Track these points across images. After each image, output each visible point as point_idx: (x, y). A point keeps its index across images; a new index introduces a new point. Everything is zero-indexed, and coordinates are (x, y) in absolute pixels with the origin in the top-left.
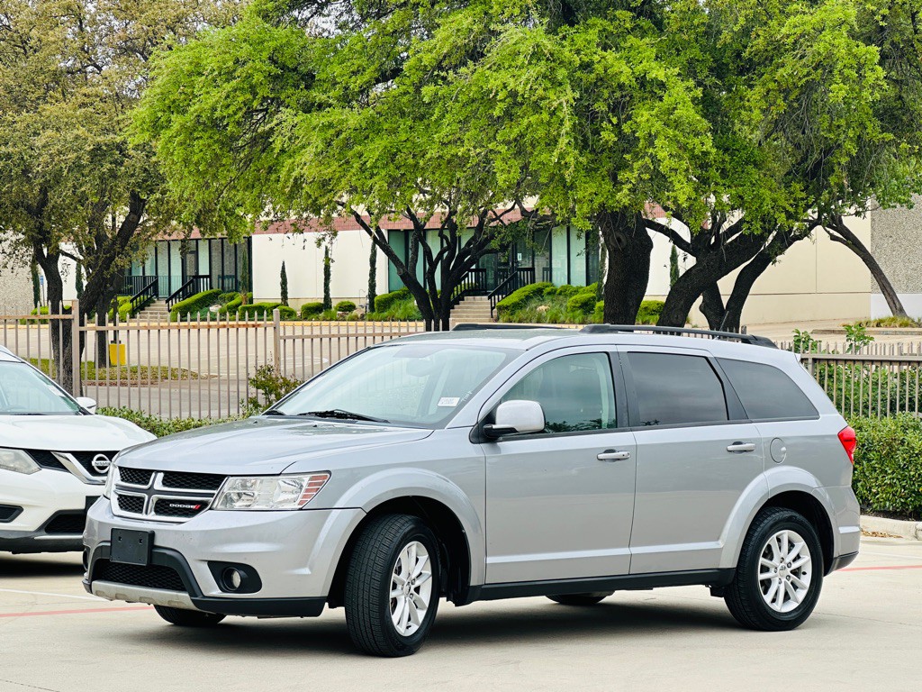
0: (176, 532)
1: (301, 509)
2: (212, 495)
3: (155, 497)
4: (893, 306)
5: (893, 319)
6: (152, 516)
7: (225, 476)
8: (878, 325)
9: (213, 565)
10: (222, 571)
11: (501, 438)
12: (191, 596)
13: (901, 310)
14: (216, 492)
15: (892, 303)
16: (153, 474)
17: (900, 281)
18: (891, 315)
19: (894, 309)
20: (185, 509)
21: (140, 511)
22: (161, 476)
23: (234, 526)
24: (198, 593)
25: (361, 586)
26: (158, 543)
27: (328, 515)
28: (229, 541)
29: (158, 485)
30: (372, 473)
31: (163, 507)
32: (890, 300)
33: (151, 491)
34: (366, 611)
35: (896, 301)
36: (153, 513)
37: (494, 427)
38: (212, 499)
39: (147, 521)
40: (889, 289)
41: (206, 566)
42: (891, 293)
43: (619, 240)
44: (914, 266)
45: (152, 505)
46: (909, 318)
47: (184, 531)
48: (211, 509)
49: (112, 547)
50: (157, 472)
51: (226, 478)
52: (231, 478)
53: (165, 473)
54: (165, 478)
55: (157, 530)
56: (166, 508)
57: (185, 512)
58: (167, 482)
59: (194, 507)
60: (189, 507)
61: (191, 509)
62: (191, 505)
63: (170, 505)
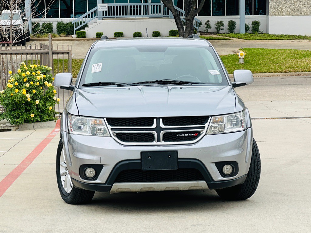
0: (195, 149)
2: (205, 127)
3: (162, 133)
6: (163, 143)
7: (208, 117)
9: (217, 164)
12: (206, 182)
14: (206, 125)
16: (155, 119)
20: (188, 136)
21: (152, 141)
22: (161, 120)
24: (211, 179)
26: (180, 156)
29: (162, 125)
33: (158, 129)
36: (163, 141)
38: (205, 129)
39: (162, 146)
41: (214, 166)
45: (162, 137)
47: (201, 148)
48: (206, 135)
49: (143, 162)
50: (158, 119)
51: (210, 118)
52: (213, 117)
53: (163, 118)
54: (165, 121)
55: (179, 149)
56: (175, 137)
57: (181, 138)
58: (169, 123)
59: (194, 135)
60: (191, 135)
61: (192, 136)
62: (192, 134)
63: (178, 135)
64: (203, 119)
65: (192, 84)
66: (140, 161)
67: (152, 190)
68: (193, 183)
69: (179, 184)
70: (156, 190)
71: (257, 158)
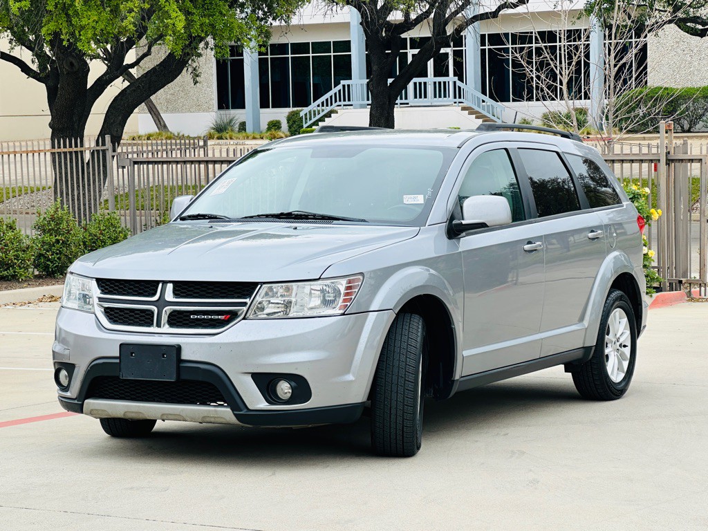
0: (211, 345)
1: (343, 314)
2: (245, 304)
3: (168, 309)
4: (159, 123)
5: (160, 134)
6: (166, 328)
7: (256, 284)
8: (148, 139)
9: (257, 377)
10: (266, 382)
11: (464, 234)
12: (233, 410)
13: (165, 126)
14: (247, 300)
15: (157, 121)
16: (160, 285)
17: (161, 103)
18: (157, 131)
19: (159, 126)
20: (211, 319)
21: (150, 324)
22: (170, 287)
23: (279, 336)
24: (241, 406)
25: (394, 389)
26: (185, 356)
27: (366, 318)
28: (276, 351)
29: (169, 296)
30: (392, 274)
31: (178, 319)
32: (156, 118)
33: (162, 303)
34: (400, 413)
35: (160, 120)
36: (167, 326)
37: (464, 222)
38: (245, 309)
39: (161, 335)
40: (154, 110)
41: (249, 379)
42: (157, 113)
43: (72, 64)
44: (172, 91)
45: (164, 318)
46: (171, 133)
47: (222, 344)
48: (244, 319)
49: (122, 363)
50: (165, 283)
51: (259, 286)
52: (264, 286)
53: (175, 283)
54: (177, 288)
55: (184, 343)
56: (186, 320)
57: (211, 323)
58: (182, 293)
59: (223, 317)
60: (216, 317)
61: (218, 319)
62: (218, 315)
63: (192, 317)
64: (246, 289)
65: (335, 222)
66: (118, 361)
67: (141, 417)
68: (206, 410)
69: (183, 410)
70: (148, 418)
71: (405, 374)
